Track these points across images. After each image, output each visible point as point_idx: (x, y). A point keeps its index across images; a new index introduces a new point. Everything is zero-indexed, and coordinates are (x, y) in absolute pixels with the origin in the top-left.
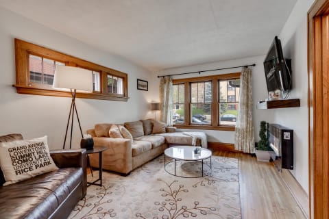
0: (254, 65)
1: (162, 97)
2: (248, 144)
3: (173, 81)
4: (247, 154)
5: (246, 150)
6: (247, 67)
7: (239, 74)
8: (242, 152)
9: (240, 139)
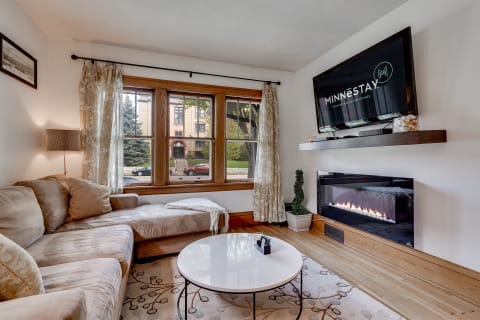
0: (279, 83)
1: (88, 114)
2: (275, 208)
3: (126, 79)
4: (274, 224)
5: (272, 219)
6: (269, 83)
7: (260, 93)
8: (266, 224)
9: (262, 201)
